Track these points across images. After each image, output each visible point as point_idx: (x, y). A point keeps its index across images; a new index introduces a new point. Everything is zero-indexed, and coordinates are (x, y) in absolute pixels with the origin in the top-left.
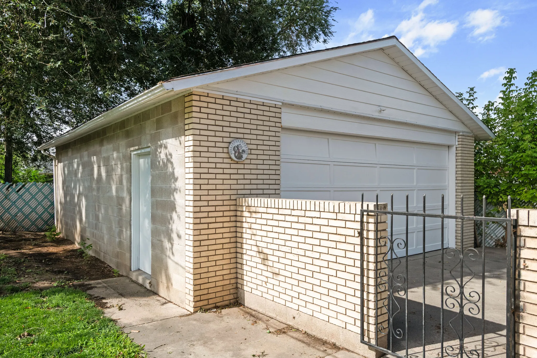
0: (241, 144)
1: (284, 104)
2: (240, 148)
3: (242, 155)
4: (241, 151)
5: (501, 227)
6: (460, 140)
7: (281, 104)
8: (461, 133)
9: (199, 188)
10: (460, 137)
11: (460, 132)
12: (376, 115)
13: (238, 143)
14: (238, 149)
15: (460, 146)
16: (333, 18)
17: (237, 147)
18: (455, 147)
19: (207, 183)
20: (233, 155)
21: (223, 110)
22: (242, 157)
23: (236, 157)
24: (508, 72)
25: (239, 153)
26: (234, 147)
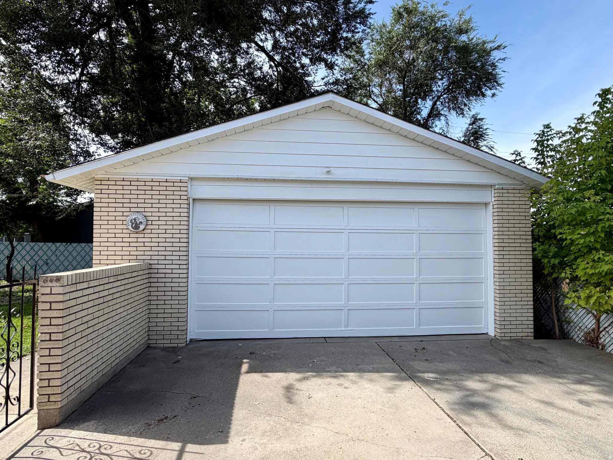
0: (139, 217)
1: (192, 179)
2: (137, 220)
3: (139, 226)
4: (138, 223)
5: (590, 315)
6: (496, 195)
7: (187, 178)
8: (497, 187)
9: (99, 254)
10: (496, 191)
11: (496, 185)
12: (324, 177)
13: (136, 216)
14: (135, 221)
15: (496, 202)
16: (502, 69)
17: (135, 219)
18: (491, 204)
19: (106, 250)
20: (130, 226)
21: (123, 190)
22: (139, 227)
23: (133, 228)
24: (600, 95)
25: (136, 224)
26: (132, 220)
